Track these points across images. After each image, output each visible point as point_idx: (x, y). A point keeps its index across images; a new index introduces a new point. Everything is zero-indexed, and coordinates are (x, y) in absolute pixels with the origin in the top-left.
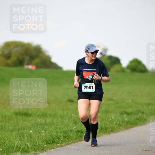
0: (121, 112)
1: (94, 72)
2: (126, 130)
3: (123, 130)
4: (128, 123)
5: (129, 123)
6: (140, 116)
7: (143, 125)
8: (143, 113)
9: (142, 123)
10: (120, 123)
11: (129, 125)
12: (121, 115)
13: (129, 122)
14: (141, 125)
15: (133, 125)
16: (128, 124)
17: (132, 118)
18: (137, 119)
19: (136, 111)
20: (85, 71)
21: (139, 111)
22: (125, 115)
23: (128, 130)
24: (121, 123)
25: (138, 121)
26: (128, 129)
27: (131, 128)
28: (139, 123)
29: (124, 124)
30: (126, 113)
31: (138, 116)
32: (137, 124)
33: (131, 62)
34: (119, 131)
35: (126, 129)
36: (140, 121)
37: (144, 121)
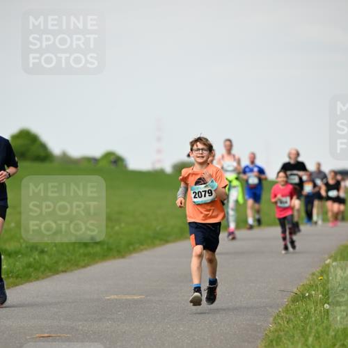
4: (9, 273)
5: (10, 275)
6: (34, 259)
7: (43, 278)
8: (42, 252)
9: (40, 274)
11: (11, 280)
13: (11, 272)
14: (37, 279)
15: (19, 279)
16: (8, 277)
17: (18, 264)
18: (29, 265)
19: (27, 247)
21: (34, 248)
23: (8, 291)
25: (31, 270)
26: (8, 288)
28: (33, 274)
30: (4, 252)
31: (32, 259)
32: (30, 276)
33: (15, 137)
36: (36, 269)
37: (45, 270)
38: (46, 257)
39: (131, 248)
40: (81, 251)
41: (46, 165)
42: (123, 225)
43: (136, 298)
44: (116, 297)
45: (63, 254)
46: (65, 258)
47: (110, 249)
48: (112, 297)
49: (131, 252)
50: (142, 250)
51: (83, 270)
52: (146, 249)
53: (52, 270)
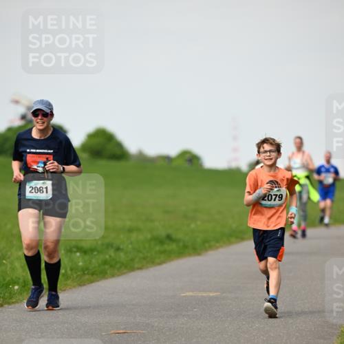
0: (68, 248)
1: (47, 156)
2: (80, 288)
3: (74, 287)
4: (85, 270)
5: (86, 272)
6: (110, 256)
7: (119, 276)
8: (118, 249)
9: (116, 271)
10: (66, 271)
11: (87, 277)
12: (69, 254)
13: (87, 269)
14: (113, 276)
15: (95, 276)
16: (84, 274)
17: (94, 261)
18: (105, 262)
19: (103, 245)
20: (30, 153)
21: (109, 246)
22: (78, 254)
23: (84, 288)
24: (69, 272)
25: (107, 267)
26: (84, 285)
27: (92, 282)
28: (108, 272)
29: (76, 273)
30: (80, 249)
31: (107, 257)
32: (106, 273)
33: (91, 136)
34: (64, 290)
35: (81, 284)
36: (111, 266)
37: (121, 267)
38: (122, 255)
39: (207, 245)
40: (157, 248)
41: (122, 164)
42: (199, 223)
43: (211, 294)
44: (191, 294)
45: (139, 251)
46: (141, 255)
47: (185, 247)
48: (188, 294)
49: (206, 250)
50: (217, 248)
51: (158, 268)
52: (221, 247)
53: (128, 267)
